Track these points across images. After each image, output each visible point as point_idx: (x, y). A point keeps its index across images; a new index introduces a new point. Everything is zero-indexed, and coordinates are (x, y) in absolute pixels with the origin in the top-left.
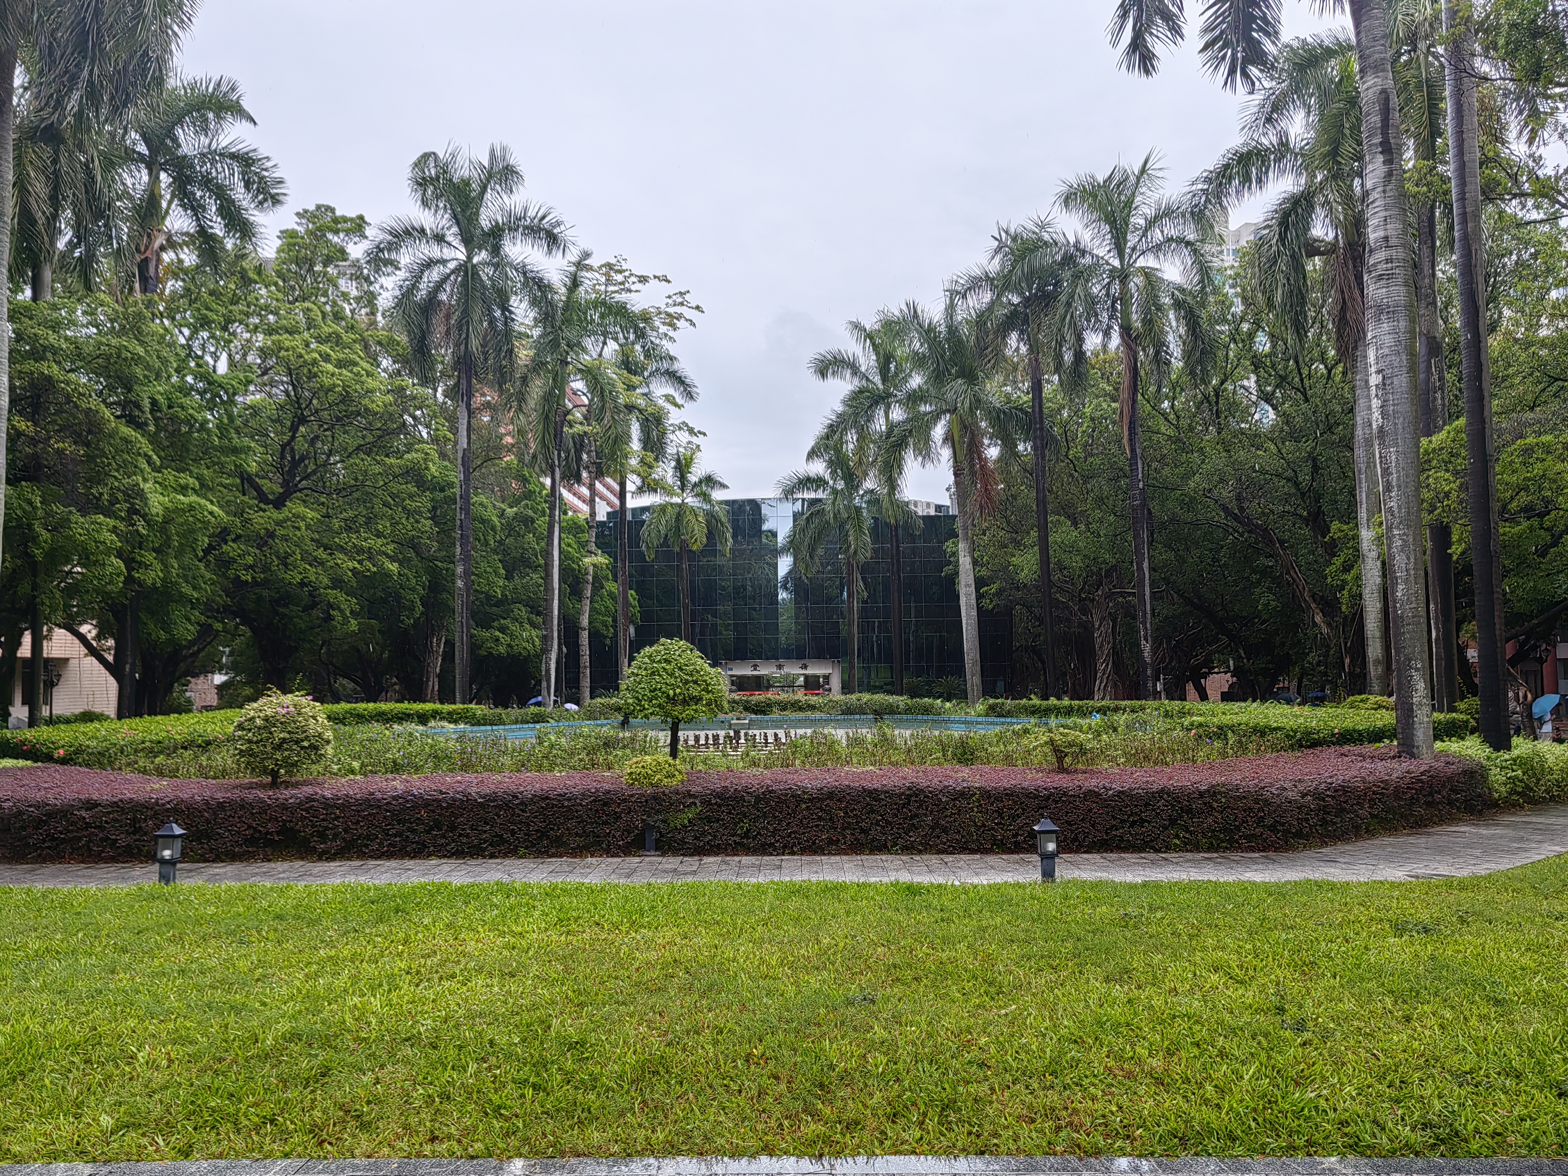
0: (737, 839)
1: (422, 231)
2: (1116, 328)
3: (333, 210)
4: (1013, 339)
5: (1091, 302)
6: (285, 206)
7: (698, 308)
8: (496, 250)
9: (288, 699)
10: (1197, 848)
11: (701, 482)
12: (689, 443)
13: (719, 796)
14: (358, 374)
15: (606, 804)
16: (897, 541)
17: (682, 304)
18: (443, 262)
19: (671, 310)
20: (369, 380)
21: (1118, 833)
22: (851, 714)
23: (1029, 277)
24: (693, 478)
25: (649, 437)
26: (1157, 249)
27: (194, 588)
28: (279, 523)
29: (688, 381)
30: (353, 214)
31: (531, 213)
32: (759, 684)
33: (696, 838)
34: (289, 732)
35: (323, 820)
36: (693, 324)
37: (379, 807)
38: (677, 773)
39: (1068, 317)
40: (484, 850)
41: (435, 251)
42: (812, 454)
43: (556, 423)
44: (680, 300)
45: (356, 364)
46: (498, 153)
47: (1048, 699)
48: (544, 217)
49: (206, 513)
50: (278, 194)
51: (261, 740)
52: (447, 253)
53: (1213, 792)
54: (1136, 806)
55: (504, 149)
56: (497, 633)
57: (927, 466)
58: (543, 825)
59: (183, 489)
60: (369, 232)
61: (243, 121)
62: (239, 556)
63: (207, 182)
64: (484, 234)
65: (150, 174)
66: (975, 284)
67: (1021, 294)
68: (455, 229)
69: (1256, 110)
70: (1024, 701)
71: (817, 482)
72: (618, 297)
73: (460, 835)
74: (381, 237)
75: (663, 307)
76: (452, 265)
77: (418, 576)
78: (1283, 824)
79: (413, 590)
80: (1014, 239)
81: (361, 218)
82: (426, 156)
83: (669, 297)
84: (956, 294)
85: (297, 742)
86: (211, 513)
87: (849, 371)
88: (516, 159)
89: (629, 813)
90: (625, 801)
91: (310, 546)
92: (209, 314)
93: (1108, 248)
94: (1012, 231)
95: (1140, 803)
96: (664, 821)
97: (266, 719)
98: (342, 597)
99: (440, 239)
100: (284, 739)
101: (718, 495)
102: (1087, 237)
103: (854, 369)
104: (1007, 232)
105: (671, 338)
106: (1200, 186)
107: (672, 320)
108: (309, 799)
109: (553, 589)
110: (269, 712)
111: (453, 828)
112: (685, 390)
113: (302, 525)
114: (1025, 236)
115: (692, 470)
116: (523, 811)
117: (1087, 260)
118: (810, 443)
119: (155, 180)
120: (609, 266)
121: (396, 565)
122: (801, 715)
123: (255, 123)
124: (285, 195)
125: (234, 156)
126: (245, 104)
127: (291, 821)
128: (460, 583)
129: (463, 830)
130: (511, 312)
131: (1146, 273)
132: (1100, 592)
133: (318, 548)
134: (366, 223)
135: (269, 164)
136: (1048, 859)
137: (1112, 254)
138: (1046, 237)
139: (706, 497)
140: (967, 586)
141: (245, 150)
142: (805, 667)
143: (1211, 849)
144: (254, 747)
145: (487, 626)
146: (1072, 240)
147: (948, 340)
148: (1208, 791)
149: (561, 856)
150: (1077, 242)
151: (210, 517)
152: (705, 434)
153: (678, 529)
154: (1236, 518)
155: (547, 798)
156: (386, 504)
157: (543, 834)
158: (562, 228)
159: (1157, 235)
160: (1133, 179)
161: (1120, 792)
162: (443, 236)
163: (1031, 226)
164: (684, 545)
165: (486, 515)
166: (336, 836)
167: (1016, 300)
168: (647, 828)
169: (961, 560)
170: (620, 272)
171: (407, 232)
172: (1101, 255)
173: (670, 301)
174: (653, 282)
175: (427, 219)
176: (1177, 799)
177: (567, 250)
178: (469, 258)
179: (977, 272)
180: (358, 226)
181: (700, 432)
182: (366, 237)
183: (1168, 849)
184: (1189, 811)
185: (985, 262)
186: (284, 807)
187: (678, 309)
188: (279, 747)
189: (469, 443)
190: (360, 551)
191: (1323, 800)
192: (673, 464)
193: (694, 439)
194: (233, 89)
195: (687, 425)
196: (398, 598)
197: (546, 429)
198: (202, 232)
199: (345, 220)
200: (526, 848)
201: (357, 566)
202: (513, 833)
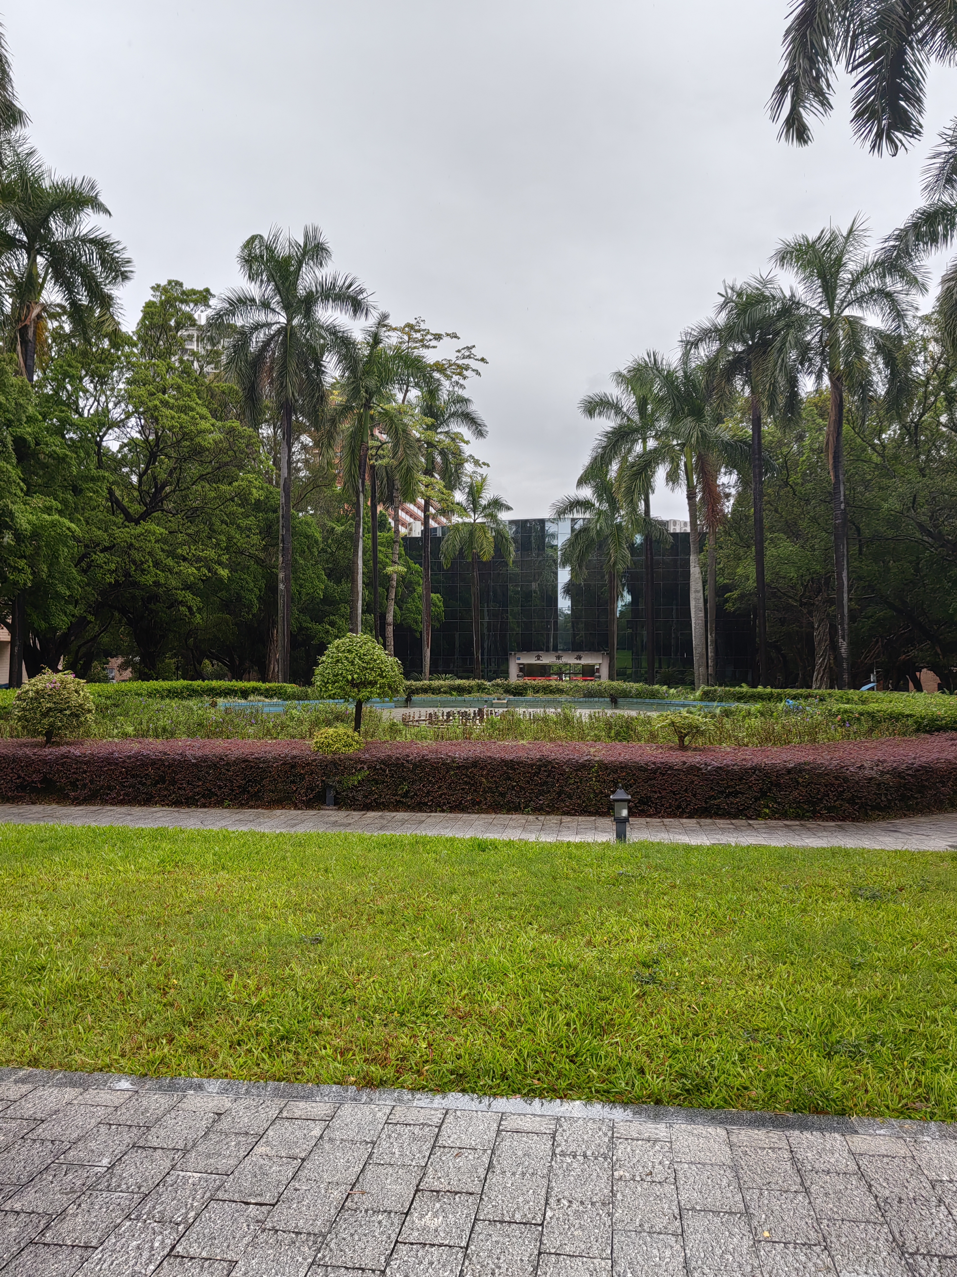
0: (398, 798)
1: (253, 300)
2: (826, 370)
3: (181, 285)
4: (738, 382)
5: (804, 349)
6: (132, 281)
7: (483, 360)
8: (308, 313)
9: (57, 677)
10: (784, 816)
11: (489, 504)
12: (474, 472)
13: (383, 762)
14: (193, 418)
15: (293, 767)
16: (651, 554)
17: (469, 357)
18: (269, 325)
19: (460, 362)
20: (203, 422)
21: (716, 802)
22: (592, 697)
23: (751, 329)
24: (484, 502)
25: (447, 468)
26: (860, 300)
27: (69, 588)
28: (137, 537)
29: (479, 422)
30: (200, 288)
31: (340, 283)
32: (543, 671)
33: (366, 797)
34: (54, 703)
35: (74, 773)
36: (478, 373)
37: (117, 764)
38: (354, 743)
39: (780, 361)
40: (197, 801)
41: (261, 317)
42: (581, 482)
43: (360, 456)
44: (467, 354)
45: (192, 409)
46: (311, 234)
47: (756, 687)
48: (350, 285)
49: (64, 529)
50: (126, 271)
51: (32, 709)
52: (271, 318)
53: (799, 769)
54: (732, 780)
55: (315, 230)
56: (328, 626)
57: (676, 491)
58: (244, 782)
59: (48, 510)
60: (212, 302)
61: (101, 213)
62: (105, 563)
63: (74, 262)
64: (300, 301)
65: (29, 258)
66: (705, 335)
67: (745, 342)
68: (278, 298)
69: (936, 172)
70: (737, 689)
71: (585, 505)
72: (416, 352)
73: (179, 788)
74: (221, 305)
75: (454, 360)
76: (275, 328)
77: (255, 580)
78: (860, 798)
79: (251, 591)
80: (740, 295)
81: (207, 290)
82: (253, 238)
83: (459, 351)
84: (691, 344)
85: (61, 711)
86: (69, 529)
87: (613, 411)
88: (327, 238)
89: (311, 774)
90: (308, 764)
91: (161, 556)
92: (70, 370)
93: (819, 300)
94: (738, 287)
95: (735, 777)
96: (339, 782)
97: (37, 692)
98: (189, 596)
99: (266, 305)
100: (50, 708)
101: (504, 516)
102: (801, 292)
103: (616, 408)
104: (732, 289)
105: (461, 385)
106: (892, 243)
107: (461, 370)
108: (64, 756)
109: (358, 592)
110: (40, 686)
111: (173, 782)
112: (477, 428)
113: (152, 539)
114: (749, 291)
115: (483, 495)
116: (228, 770)
117: (803, 311)
118: (581, 472)
119: (32, 262)
120: (411, 326)
121: (227, 571)
122: (551, 697)
123: (110, 215)
124: (132, 272)
125: (93, 241)
126: (102, 199)
127: (50, 773)
128: (281, 586)
129: (182, 784)
130: (322, 365)
131: (850, 322)
132: (820, 598)
133: (168, 557)
134: (211, 295)
135: (119, 247)
136: (621, 823)
137: (823, 305)
138: (767, 293)
139: (493, 517)
140: (697, 591)
141: (101, 236)
142: (579, 658)
143: (797, 817)
144: (27, 713)
145: (320, 622)
146: (788, 294)
147: (684, 384)
148: (795, 768)
149: (258, 808)
150: (793, 296)
151: (67, 532)
152: (488, 465)
153: (471, 543)
154: (930, 534)
155: (247, 761)
156: (223, 522)
157: (244, 790)
158: (365, 295)
159: (862, 288)
160: (841, 240)
161: (718, 768)
162: (269, 303)
163: (754, 283)
164: (476, 557)
165: (309, 531)
166: (85, 786)
167: (740, 348)
168: (326, 787)
169: (692, 570)
170: (419, 331)
171: (240, 300)
172: (813, 306)
173: (459, 355)
174: (446, 339)
175: (254, 290)
176: (767, 775)
177: (369, 313)
178: (290, 320)
179: (707, 325)
180: (204, 297)
181: (484, 464)
182: (210, 307)
183: (758, 815)
184: (778, 785)
185: (713, 316)
186: (45, 762)
187: (466, 361)
188: (45, 715)
189: (289, 473)
190: (199, 559)
191: (904, 778)
192: (467, 490)
193: (479, 470)
194: (93, 188)
195: (473, 458)
196: (239, 598)
197: (353, 460)
198: (74, 303)
199: (194, 292)
200: (231, 801)
201: (195, 571)
202: (220, 788)
